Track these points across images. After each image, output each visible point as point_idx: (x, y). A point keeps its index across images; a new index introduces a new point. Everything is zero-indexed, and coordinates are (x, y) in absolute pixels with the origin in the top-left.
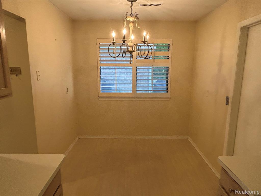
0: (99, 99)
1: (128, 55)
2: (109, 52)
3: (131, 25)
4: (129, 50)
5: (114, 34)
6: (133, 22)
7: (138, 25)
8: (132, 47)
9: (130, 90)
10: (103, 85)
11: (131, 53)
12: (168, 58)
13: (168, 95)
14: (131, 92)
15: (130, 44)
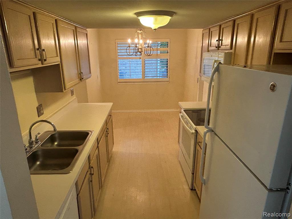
0: (119, 84)
1: (139, 53)
2: (127, 51)
3: (140, 36)
4: (139, 50)
5: (129, 41)
6: (141, 33)
7: (144, 36)
8: (141, 49)
9: (140, 77)
10: (120, 73)
11: (140, 52)
12: (168, 53)
13: (167, 79)
14: (141, 78)
15: (140, 47)
